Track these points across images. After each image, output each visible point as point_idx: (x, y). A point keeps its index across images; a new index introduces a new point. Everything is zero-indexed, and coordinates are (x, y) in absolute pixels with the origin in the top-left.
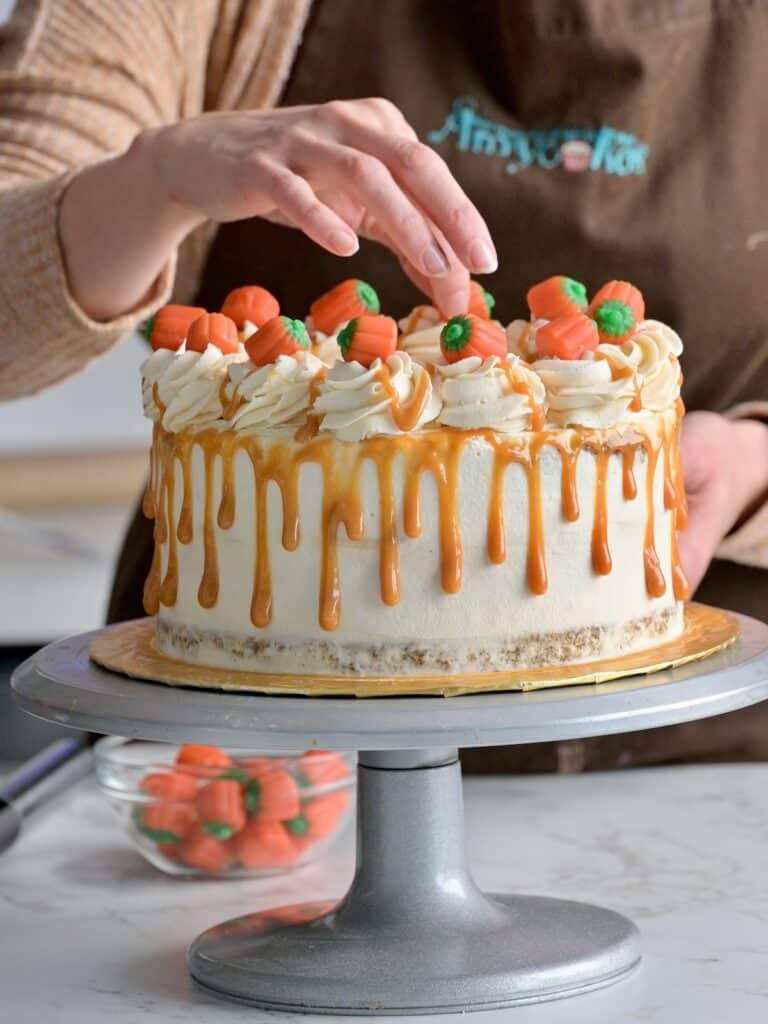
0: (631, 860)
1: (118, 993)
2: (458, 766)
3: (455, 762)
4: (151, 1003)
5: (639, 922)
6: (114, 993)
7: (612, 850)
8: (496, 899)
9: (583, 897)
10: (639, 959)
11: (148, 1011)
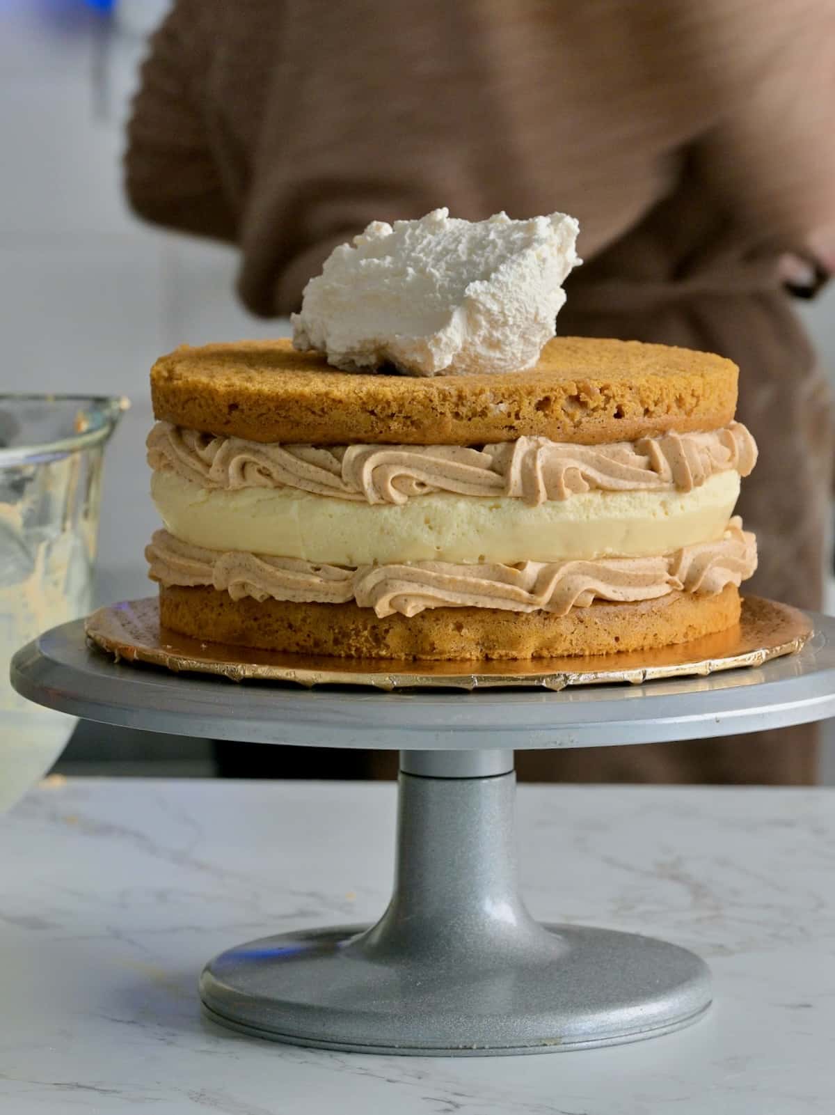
0: (698, 890)
1: (133, 1022)
2: (513, 776)
3: (509, 773)
4: (174, 1035)
5: (710, 961)
6: (129, 1022)
7: (675, 878)
8: (552, 929)
9: (647, 931)
10: (710, 1002)
11: (170, 1043)
